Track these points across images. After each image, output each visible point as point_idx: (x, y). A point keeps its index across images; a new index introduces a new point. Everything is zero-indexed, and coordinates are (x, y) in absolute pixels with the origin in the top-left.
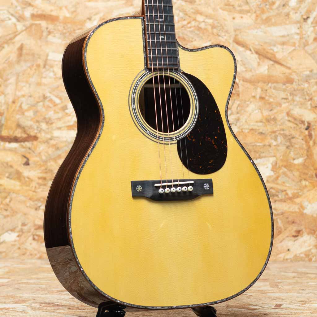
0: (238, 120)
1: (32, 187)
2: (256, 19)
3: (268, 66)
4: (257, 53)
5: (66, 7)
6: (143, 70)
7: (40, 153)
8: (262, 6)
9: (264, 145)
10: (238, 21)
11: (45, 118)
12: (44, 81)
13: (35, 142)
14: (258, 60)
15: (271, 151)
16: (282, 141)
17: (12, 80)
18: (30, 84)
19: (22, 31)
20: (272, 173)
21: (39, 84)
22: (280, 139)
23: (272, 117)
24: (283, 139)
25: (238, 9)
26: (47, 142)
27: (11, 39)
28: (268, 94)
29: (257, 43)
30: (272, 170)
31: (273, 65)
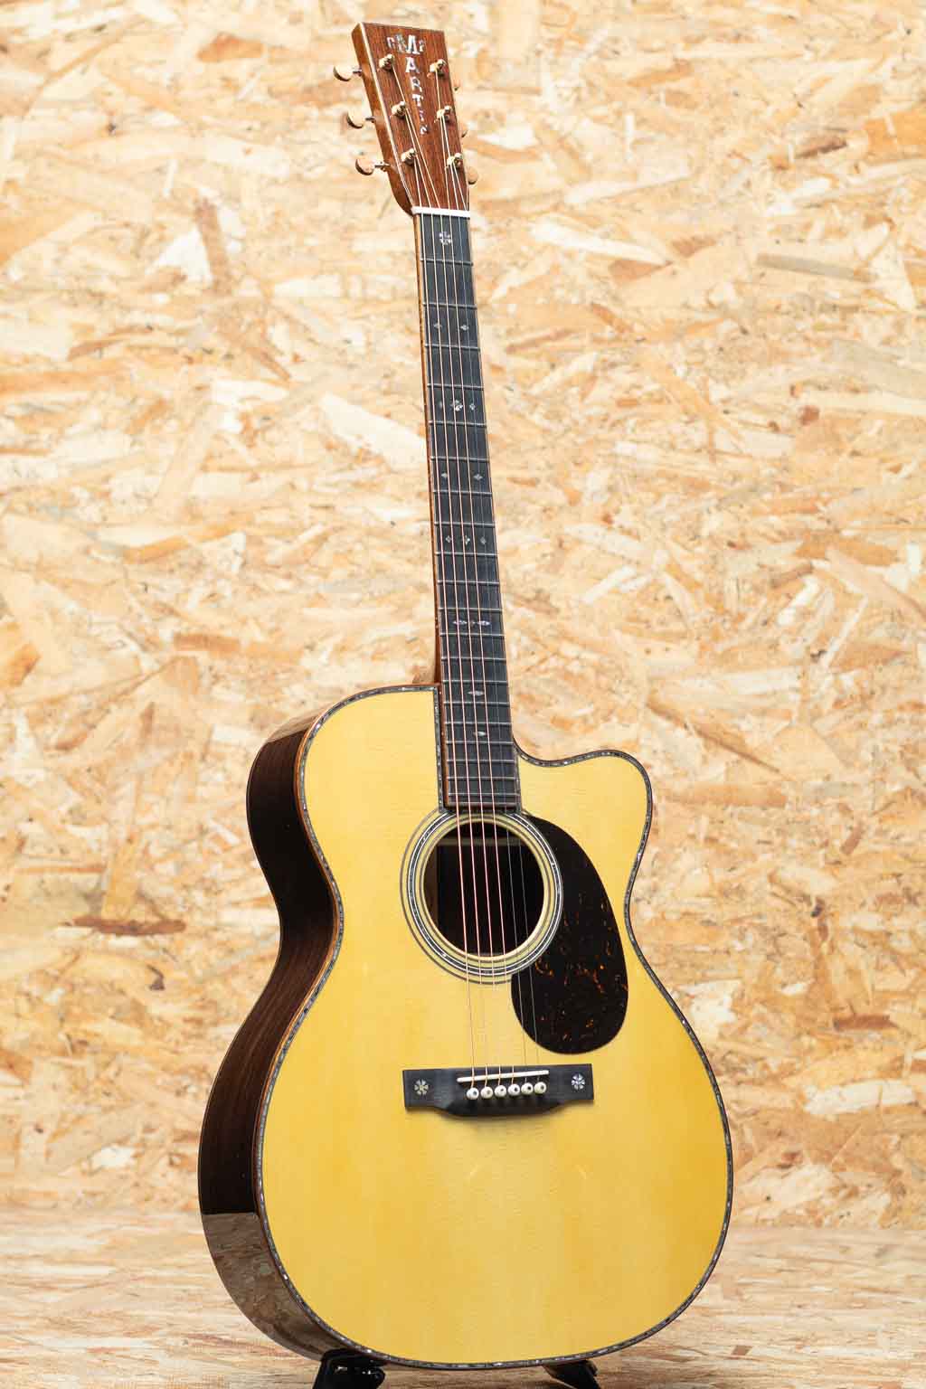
0: (654, 890)
1: (170, 1041)
2: (700, 655)
3: (727, 764)
4: (700, 733)
5: (256, 619)
6: (434, 812)
7: (188, 962)
8: (714, 623)
9: (715, 952)
10: (658, 658)
11: (203, 880)
12: (201, 791)
13: (178, 936)
14: (704, 751)
15: (730, 965)
16: (756, 942)
17: (128, 788)
18: (168, 800)
19: (153, 674)
20: (731, 1017)
21: (190, 799)
22: (752, 937)
23: (735, 885)
24: (757, 937)
25: (659, 629)
26: (205, 934)
27: (125, 692)
28: (725, 832)
29: (701, 710)
30: (733, 1010)
31: (738, 762)
